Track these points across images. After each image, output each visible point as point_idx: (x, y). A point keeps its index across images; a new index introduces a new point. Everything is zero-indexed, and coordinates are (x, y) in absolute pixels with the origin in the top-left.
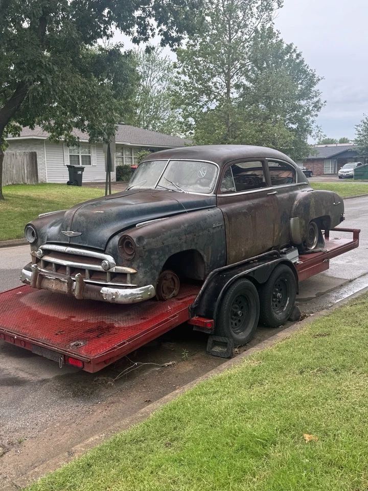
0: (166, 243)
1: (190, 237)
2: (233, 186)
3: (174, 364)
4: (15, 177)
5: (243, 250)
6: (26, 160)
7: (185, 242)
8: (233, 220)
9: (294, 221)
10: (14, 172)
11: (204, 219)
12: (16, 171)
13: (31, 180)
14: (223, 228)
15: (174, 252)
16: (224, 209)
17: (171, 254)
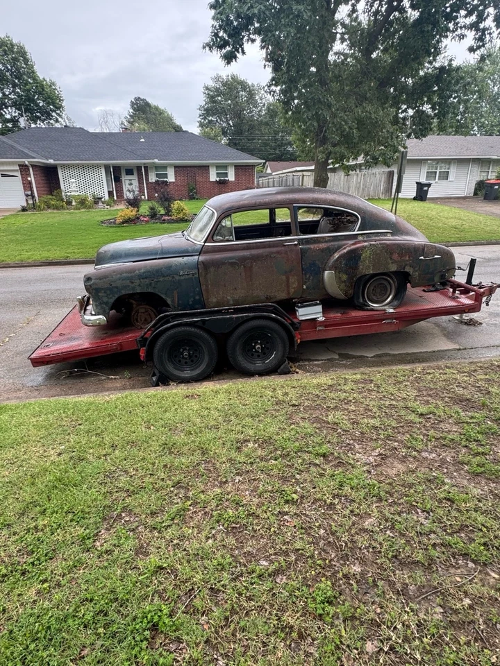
0: (114, 285)
1: (147, 281)
2: (231, 235)
3: (115, 378)
4: (372, 194)
5: (228, 298)
6: (384, 178)
7: (139, 285)
8: (212, 269)
9: (329, 274)
10: (372, 189)
11: (169, 267)
12: (374, 187)
13: (385, 195)
14: (197, 276)
15: (124, 292)
16: (202, 258)
17: (121, 294)
